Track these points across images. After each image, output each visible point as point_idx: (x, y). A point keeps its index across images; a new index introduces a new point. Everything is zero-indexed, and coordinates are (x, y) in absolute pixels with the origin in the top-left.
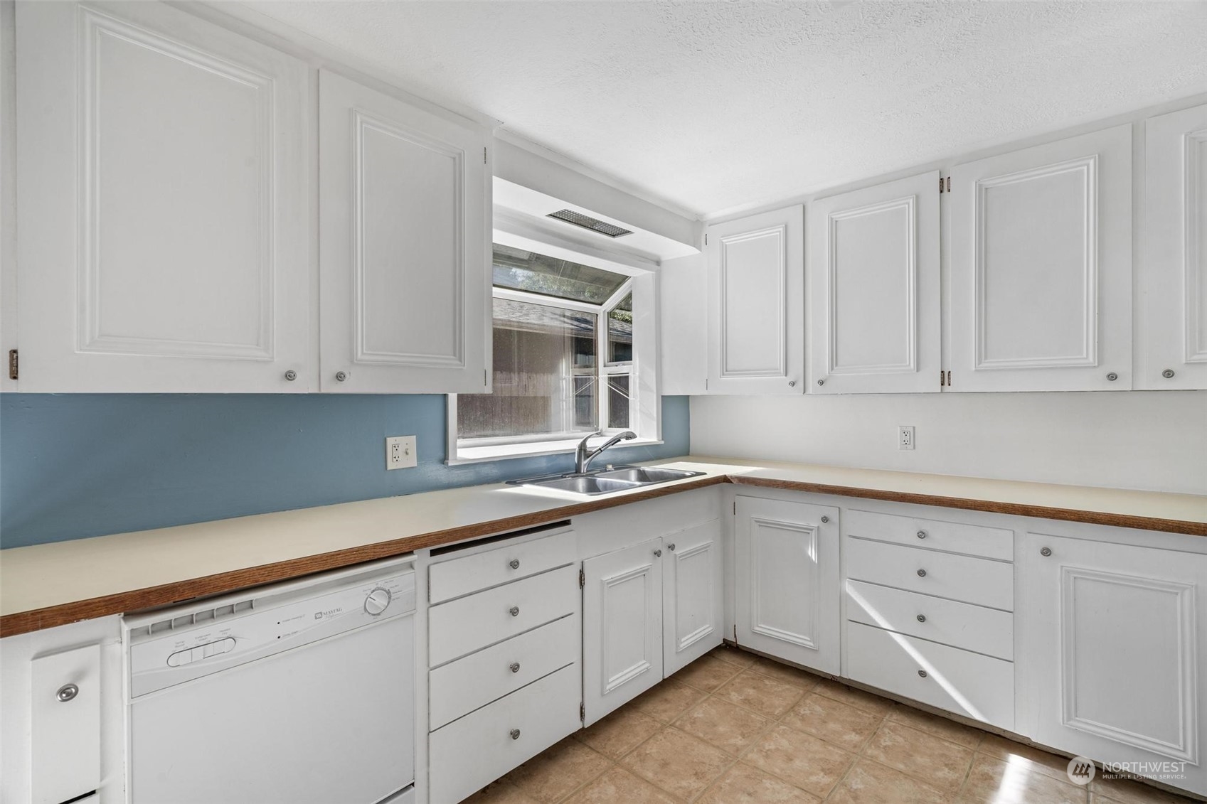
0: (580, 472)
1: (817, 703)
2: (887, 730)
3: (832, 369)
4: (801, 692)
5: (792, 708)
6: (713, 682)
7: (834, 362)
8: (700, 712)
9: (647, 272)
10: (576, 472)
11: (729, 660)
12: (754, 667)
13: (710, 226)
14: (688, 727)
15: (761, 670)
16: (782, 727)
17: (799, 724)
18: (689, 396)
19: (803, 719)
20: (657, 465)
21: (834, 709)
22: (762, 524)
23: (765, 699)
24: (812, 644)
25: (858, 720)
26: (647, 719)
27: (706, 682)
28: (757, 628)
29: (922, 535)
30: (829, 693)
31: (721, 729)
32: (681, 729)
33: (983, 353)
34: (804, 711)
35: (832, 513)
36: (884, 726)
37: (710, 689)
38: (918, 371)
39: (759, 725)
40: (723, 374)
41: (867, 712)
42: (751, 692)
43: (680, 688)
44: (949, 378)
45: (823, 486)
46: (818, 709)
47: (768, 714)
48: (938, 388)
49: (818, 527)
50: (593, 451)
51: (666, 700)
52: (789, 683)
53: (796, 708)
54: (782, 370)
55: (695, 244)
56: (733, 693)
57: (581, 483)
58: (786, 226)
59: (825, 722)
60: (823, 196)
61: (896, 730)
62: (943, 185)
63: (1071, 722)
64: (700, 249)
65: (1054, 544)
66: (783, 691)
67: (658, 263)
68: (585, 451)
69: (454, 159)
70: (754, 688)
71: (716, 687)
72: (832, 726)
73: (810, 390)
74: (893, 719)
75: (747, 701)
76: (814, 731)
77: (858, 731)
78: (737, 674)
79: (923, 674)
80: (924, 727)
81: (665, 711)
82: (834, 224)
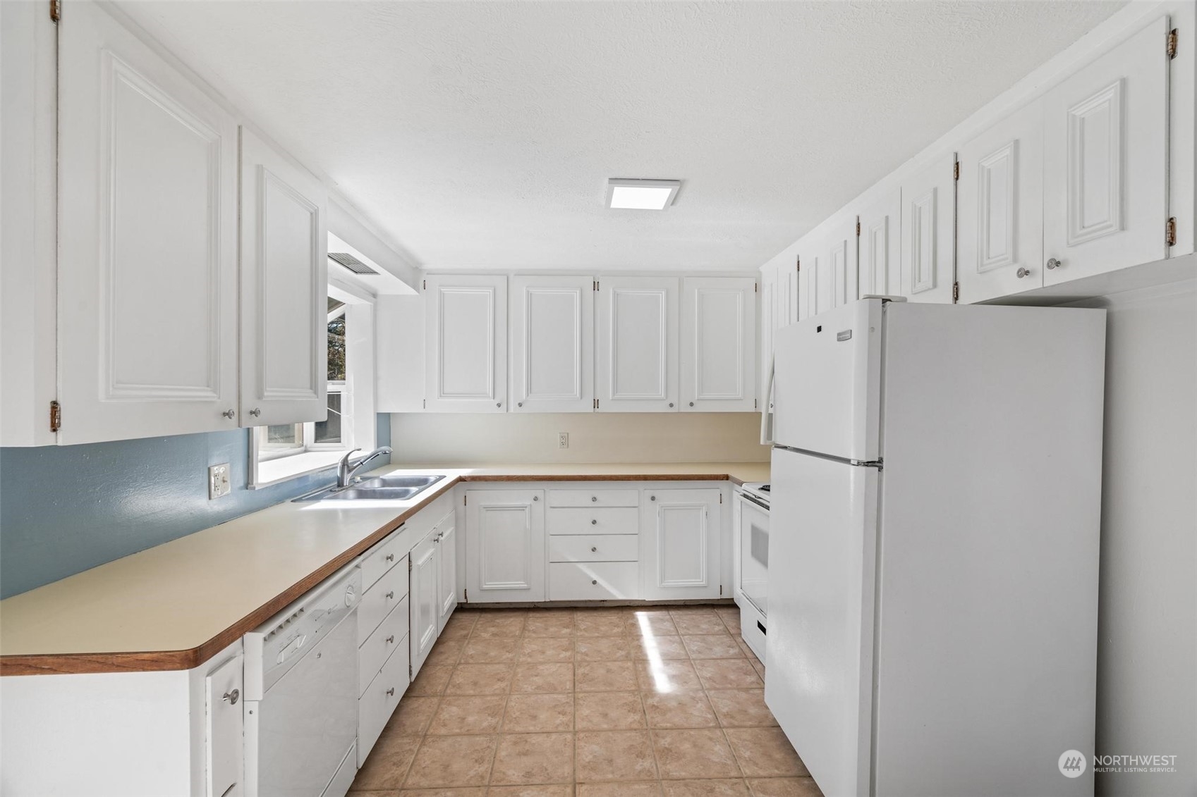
0: (343, 486)
1: (536, 622)
2: (579, 622)
3: (528, 395)
4: (522, 619)
5: (524, 629)
6: (464, 632)
7: (529, 390)
8: (471, 650)
9: (367, 302)
10: (339, 486)
11: (465, 618)
12: (482, 616)
13: (428, 274)
14: (471, 661)
15: (489, 616)
16: (527, 640)
17: (534, 635)
18: (389, 413)
19: (534, 632)
20: (389, 472)
21: (546, 621)
22: (488, 508)
23: (505, 630)
24: (526, 585)
25: (562, 622)
26: (439, 667)
27: (459, 634)
28: (485, 586)
29: (594, 499)
30: (538, 615)
31: (492, 654)
32: (467, 663)
33: (615, 391)
34: (532, 628)
35: (539, 494)
36: (577, 620)
37: (465, 637)
38: (581, 398)
39: (512, 644)
40: (441, 396)
41: (565, 617)
42: (493, 629)
43: (444, 643)
44: (598, 404)
45: (535, 476)
46: (538, 624)
47: (512, 637)
48: (591, 410)
49: (531, 505)
50: (355, 465)
51: (442, 653)
52: (511, 617)
53: (526, 628)
54: (491, 394)
55: (415, 287)
56: (482, 634)
57: (351, 493)
58: (495, 289)
59: (546, 629)
60: (520, 274)
61: (584, 621)
62: (596, 286)
63: (663, 584)
64: (417, 290)
65: (656, 494)
66: (513, 623)
67: (375, 295)
68: (348, 466)
69: (311, 214)
70: (493, 627)
71: (468, 635)
72: (552, 629)
73: (512, 410)
74: (579, 616)
75: (494, 635)
76: (544, 635)
77: (567, 627)
78: (475, 623)
79: (594, 582)
80: (595, 614)
81: (447, 659)
82: (530, 296)
